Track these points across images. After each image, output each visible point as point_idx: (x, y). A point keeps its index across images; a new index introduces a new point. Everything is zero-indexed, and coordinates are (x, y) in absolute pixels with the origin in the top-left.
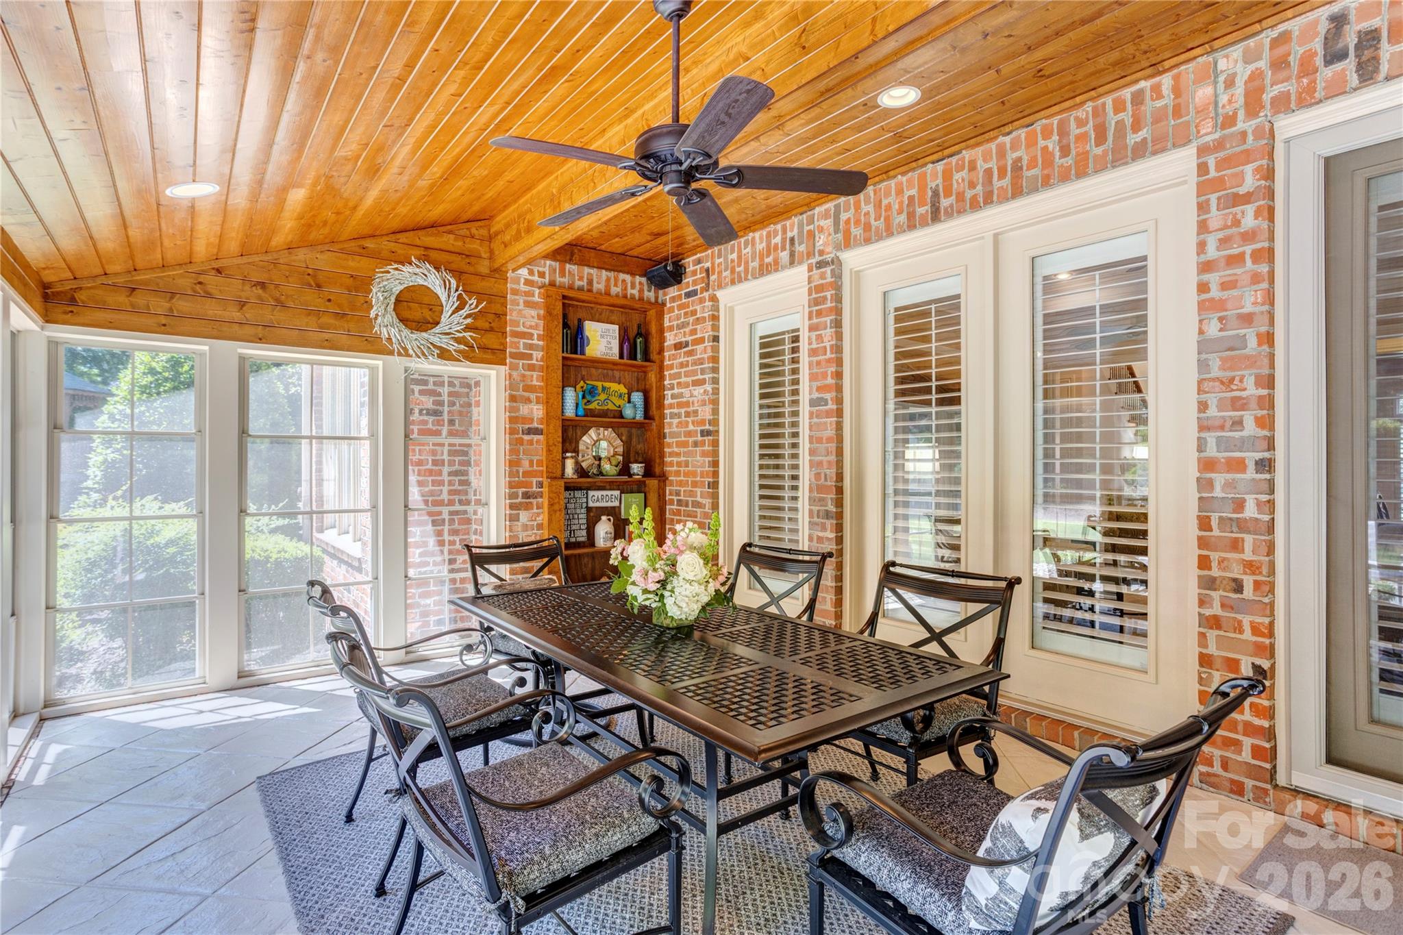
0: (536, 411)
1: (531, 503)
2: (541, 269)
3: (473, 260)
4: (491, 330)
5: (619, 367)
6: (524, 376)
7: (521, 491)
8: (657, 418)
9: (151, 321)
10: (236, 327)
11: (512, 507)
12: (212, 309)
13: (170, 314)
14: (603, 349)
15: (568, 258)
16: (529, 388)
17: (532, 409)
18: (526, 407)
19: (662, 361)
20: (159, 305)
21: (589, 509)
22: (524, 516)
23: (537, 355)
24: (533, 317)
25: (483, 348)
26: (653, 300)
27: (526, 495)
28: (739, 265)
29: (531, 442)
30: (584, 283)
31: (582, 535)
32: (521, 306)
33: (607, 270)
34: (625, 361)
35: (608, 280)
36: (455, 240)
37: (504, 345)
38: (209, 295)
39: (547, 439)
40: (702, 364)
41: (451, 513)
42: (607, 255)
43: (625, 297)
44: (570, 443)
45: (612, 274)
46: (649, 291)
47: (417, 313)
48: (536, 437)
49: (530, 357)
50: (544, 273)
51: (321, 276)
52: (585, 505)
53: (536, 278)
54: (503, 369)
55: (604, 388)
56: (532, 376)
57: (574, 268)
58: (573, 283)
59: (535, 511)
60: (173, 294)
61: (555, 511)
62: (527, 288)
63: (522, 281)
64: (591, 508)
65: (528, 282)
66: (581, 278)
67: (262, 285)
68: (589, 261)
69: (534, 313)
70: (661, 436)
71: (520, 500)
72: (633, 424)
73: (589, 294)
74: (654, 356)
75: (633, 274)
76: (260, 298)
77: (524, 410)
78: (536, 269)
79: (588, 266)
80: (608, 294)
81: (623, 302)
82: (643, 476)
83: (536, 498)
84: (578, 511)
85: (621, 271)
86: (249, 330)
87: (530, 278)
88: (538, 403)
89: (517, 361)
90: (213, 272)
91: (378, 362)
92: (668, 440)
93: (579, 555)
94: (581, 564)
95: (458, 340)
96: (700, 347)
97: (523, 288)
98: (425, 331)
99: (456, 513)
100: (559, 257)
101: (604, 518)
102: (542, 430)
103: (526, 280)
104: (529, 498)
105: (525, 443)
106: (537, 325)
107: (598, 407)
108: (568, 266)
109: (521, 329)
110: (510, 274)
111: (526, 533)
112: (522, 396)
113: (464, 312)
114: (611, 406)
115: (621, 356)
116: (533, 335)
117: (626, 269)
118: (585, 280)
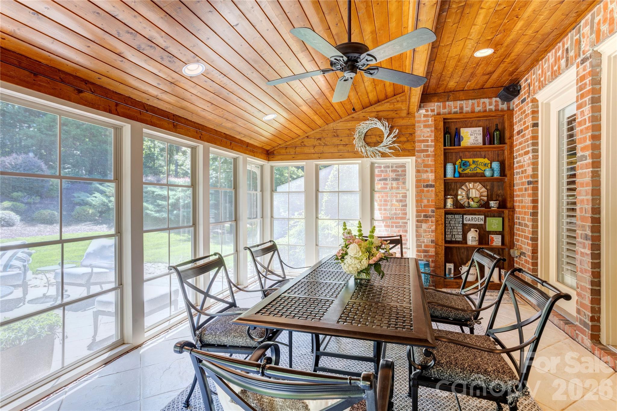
0: (431, 176)
1: (428, 220)
2: (432, 108)
3: (398, 112)
4: (408, 141)
5: (484, 149)
6: (424, 160)
7: (423, 214)
8: (508, 175)
9: (290, 157)
10: (312, 155)
11: (418, 221)
12: (306, 150)
13: (295, 154)
14: (473, 141)
15: (446, 99)
16: (426, 166)
17: (428, 176)
18: (425, 174)
19: (512, 143)
20: (292, 151)
21: (464, 225)
22: (424, 226)
23: (431, 149)
24: (428, 132)
25: (404, 150)
26: (506, 109)
27: (425, 216)
28: (542, 77)
29: (428, 191)
30: (458, 109)
31: (459, 238)
32: (422, 128)
33: (471, 99)
34: (487, 146)
35: (473, 104)
36: (390, 105)
37: (414, 147)
38: (305, 146)
39: (436, 189)
40: (528, 141)
41: (392, 223)
42: (471, 92)
43: (485, 111)
44: (453, 191)
45: (475, 101)
46: (503, 104)
47: (374, 140)
48: (431, 189)
49: (427, 151)
50: (434, 109)
51: (338, 132)
52: (461, 222)
53: (430, 113)
54: (414, 158)
55: (474, 162)
56: (428, 160)
57: (451, 103)
58: (451, 110)
59: (431, 224)
60: (296, 147)
61: (439, 225)
62: (425, 119)
63: (422, 116)
64: (466, 224)
65: (425, 116)
66: (456, 107)
67: (320, 139)
68: (459, 97)
69: (428, 130)
70: (512, 185)
71: (422, 218)
72: (492, 179)
73: (462, 115)
74: (507, 141)
75: (490, 98)
76: (319, 143)
77: (424, 176)
78: (429, 109)
79: (459, 100)
80: (473, 112)
81: (485, 114)
82: (498, 208)
83: (431, 217)
84: (457, 225)
85: (480, 98)
86: (316, 155)
87: (427, 113)
88: (431, 172)
89: (420, 154)
90: (306, 138)
91: (359, 161)
92: (515, 188)
93: (459, 248)
94: (460, 253)
95: (390, 148)
96: (527, 132)
97: (423, 119)
98: (377, 146)
99: (395, 223)
100: (441, 100)
101: (472, 230)
102: (434, 185)
103: (424, 115)
104: (427, 217)
105: (425, 191)
106: (430, 135)
107: (470, 172)
108: (447, 103)
109: (422, 138)
110: (416, 114)
111: (425, 234)
112: (423, 170)
113: (392, 136)
114: (479, 171)
115: (484, 143)
116: (428, 140)
117: (484, 96)
118: (458, 108)
